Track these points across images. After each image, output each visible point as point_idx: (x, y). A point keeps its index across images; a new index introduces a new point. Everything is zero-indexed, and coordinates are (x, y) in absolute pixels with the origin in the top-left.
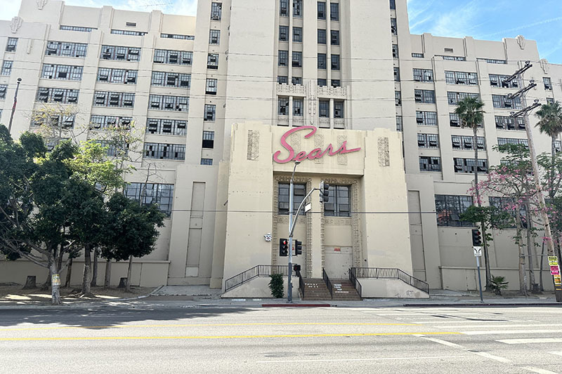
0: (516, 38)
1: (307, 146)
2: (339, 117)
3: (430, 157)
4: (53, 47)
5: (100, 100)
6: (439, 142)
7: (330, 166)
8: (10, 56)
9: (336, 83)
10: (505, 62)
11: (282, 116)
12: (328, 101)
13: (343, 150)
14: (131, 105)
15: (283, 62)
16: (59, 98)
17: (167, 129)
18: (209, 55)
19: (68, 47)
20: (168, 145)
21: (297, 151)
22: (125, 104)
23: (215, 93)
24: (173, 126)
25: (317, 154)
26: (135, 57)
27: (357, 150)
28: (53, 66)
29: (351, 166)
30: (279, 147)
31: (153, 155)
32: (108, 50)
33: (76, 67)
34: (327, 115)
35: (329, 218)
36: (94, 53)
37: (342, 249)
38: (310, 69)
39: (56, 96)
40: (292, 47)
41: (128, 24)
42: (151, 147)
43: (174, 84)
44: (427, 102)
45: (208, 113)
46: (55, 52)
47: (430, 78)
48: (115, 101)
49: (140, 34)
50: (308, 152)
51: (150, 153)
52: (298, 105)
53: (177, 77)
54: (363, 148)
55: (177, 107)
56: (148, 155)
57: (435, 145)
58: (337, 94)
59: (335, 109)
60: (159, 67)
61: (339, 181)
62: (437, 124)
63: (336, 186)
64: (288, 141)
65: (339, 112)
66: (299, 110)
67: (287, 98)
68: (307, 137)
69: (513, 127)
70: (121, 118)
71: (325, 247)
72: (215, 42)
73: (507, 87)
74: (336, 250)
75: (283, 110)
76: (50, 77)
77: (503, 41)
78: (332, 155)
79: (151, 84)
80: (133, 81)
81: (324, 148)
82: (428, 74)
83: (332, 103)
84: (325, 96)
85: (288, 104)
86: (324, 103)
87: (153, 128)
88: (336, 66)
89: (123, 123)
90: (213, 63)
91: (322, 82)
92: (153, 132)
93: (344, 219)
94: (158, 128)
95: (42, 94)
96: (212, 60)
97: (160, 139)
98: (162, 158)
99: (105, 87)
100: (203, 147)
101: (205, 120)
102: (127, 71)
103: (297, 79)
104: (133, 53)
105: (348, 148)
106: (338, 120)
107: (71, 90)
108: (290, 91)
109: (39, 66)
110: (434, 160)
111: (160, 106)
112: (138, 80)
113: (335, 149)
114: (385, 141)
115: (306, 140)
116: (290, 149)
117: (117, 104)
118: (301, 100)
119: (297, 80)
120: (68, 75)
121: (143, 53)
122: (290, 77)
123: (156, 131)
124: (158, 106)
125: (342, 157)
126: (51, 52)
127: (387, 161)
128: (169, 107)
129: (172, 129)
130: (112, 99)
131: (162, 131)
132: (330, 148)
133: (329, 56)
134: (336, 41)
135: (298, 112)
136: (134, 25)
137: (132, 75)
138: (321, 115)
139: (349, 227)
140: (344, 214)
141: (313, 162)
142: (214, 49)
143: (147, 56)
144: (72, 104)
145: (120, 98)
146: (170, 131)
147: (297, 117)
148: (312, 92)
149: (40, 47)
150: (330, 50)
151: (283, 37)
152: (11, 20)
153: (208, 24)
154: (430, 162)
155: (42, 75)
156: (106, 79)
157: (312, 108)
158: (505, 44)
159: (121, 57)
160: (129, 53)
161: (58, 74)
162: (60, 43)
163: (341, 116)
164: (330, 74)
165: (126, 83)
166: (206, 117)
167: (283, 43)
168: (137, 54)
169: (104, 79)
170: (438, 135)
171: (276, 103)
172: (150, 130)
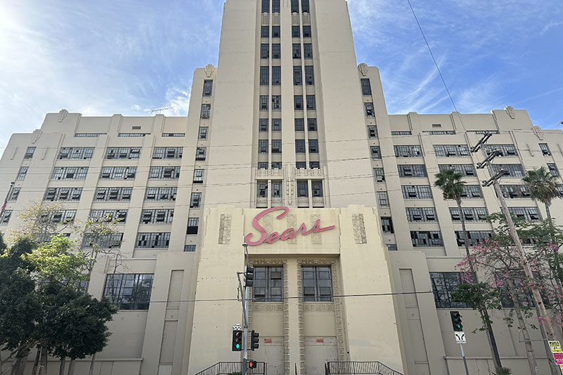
0: (505, 109)
1: (280, 227)
2: (319, 196)
3: (429, 232)
4: (65, 152)
5: (100, 196)
6: (436, 215)
7: (304, 246)
8: (27, 163)
9: (315, 165)
10: (497, 132)
11: (262, 199)
12: (306, 181)
13: (317, 229)
14: (129, 198)
15: (263, 150)
16: (64, 197)
17: (160, 218)
18: (198, 148)
19: (78, 151)
20: (160, 234)
21: (270, 231)
22: (123, 198)
23: (201, 182)
24: (166, 215)
25: (290, 235)
26: (136, 155)
27: (332, 228)
28: (62, 168)
29: (326, 245)
30: (251, 229)
31: (145, 244)
32: (112, 151)
33: (82, 168)
34: (306, 195)
35: (309, 303)
36: (99, 154)
37: (325, 340)
38: (289, 154)
39: (62, 194)
40: (270, 135)
41: (134, 128)
42: (144, 237)
43: (170, 176)
44: (418, 176)
45: (194, 201)
46: (66, 156)
47: (418, 153)
48: (114, 196)
49: (144, 135)
50: (280, 233)
51: (143, 242)
52: (277, 187)
53: (173, 170)
54: (337, 225)
55: (172, 197)
56: (140, 244)
57: (433, 219)
58: (315, 174)
59: (313, 188)
60: (157, 163)
61: (316, 261)
62: (432, 198)
63: (316, 267)
64: (261, 223)
65: (318, 191)
66: (278, 192)
67: (266, 181)
68: (279, 217)
69: (516, 196)
70: (118, 211)
71: (304, 338)
72: (204, 137)
73: (502, 156)
74: (318, 341)
75: (262, 193)
76: (59, 178)
77: (492, 113)
78: (305, 234)
79: (149, 178)
80: (133, 176)
81: (297, 227)
82: (416, 149)
83: (310, 182)
84: (303, 177)
85: (267, 187)
86: (302, 184)
87: (147, 219)
88: (314, 150)
89: (120, 216)
90: (201, 155)
91: (300, 165)
92: (147, 222)
93: (325, 304)
94: (152, 218)
95: (50, 194)
96: (200, 153)
97: (152, 228)
98: (153, 247)
99: (106, 183)
100: (187, 234)
101: (191, 207)
102: (128, 168)
103: (278, 163)
104: (135, 152)
105: (322, 226)
106: (317, 198)
107: (76, 189)
108: (269, 175)
109: (50, 170)
110: (434, 235)
111: (156, 198)
112: (137, 176)
113: (309, 227)
114: (359, 218)
115: (278, 221)
116: (263, 231)
117: (115, 198)
118: (280, 182)
119: (277, 165)
120: (75, 175)
121: (142, 151)
122: (270, 162)
123: (150, 221)
124: (154, 198)
125: (316, 236)
126: (62, 157)
127: (364, 238)
128: (164, 197)
129: (166, 218)
130: (112, 194)
131: (155, 220)
132: (303, 227)
133: (307, 141)
134: (313, 127)
135: (277, 193)
136: (139, 128)
137: (132, 171)
138: (299, 195)
139: (332, 313)
140: (326, 299)
141: (286, 242)
142: (202, 143)
143: (146, 154)
144: (75, 201)
145: (119, 193)
146: (163, 220)
147: (276, 199)
148: (289, 174)
149: (54, 153)
150: (307, 135)
151: (263, 128)
152: (32, 132)
153: (197, 122)
154: (429, 237)
155: (52, 177)
156: (108, 177)
157: (290, 189)
158: (494, 115)
159: (123, 156)
160: (131, 152)
161: (66, 175)
162: (71, 148)
163: (321, 195)
164: (307, 157)
165: (126, 179)
166: (192, 205)
167: (263, 133)
168: (138, 152)
169: (107, 176)
170: (434, 208)
171: (254, 186)
172: (144, 221)
